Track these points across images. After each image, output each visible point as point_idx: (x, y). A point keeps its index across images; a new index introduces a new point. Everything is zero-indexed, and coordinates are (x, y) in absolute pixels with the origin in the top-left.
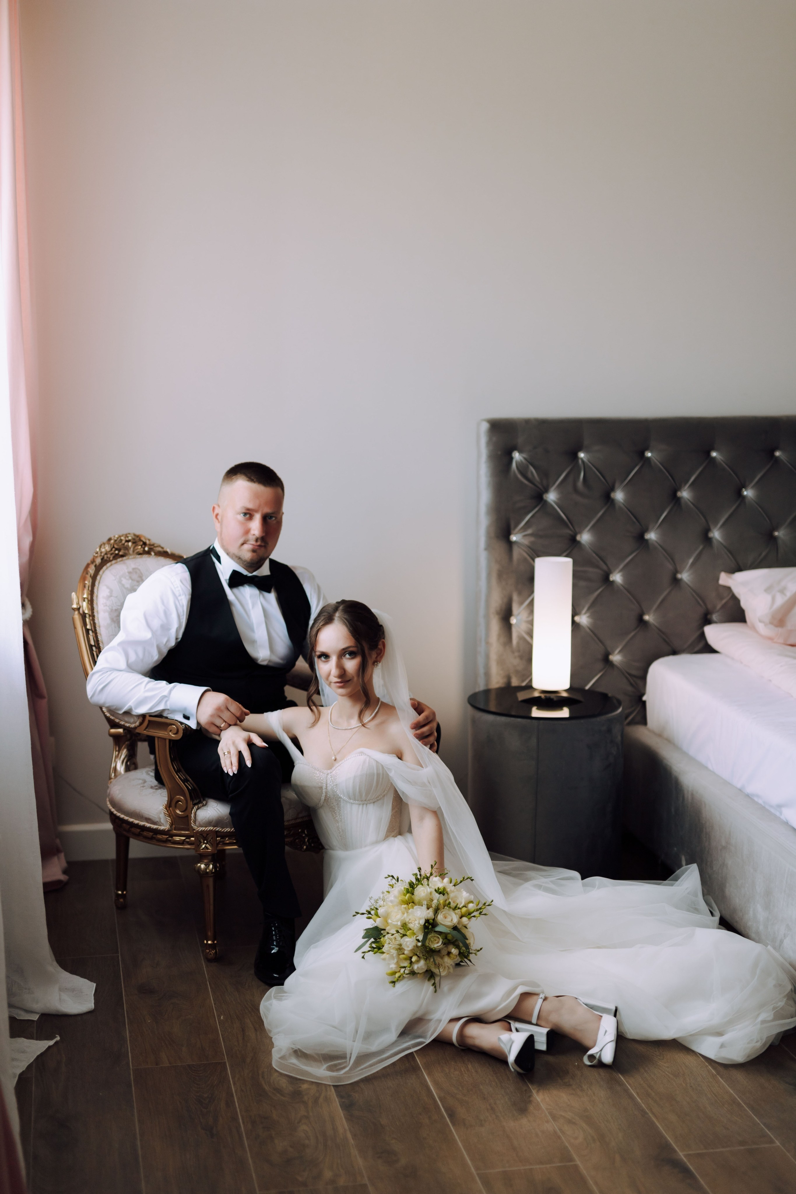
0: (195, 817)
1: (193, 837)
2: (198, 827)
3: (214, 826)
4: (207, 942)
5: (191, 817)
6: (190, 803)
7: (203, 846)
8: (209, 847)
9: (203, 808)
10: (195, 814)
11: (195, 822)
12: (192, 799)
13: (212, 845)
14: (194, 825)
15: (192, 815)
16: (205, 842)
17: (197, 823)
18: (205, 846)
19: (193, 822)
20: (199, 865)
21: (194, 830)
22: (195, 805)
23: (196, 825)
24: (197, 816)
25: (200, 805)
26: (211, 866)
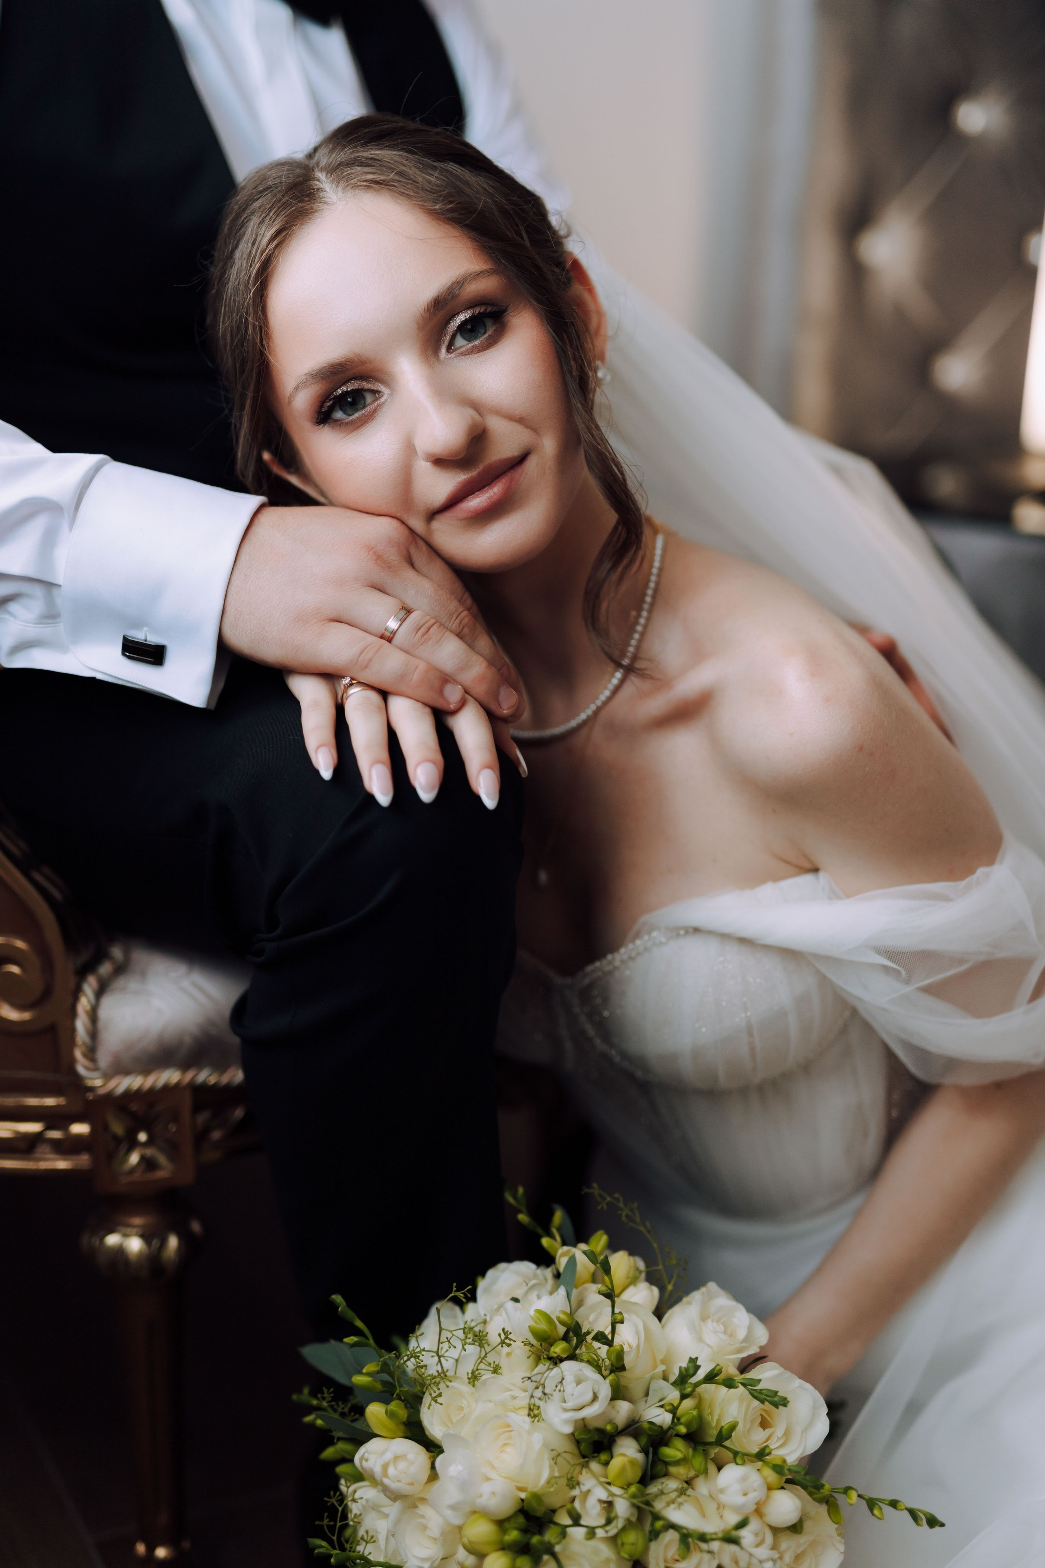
0: (94, 1034)
1: (79, 1119)
2: (107, 1076)
3: (185, 1066)
4: (151, 1549)
5: (73, 1030)
6: (65, 965)
7: (134, 1158)
8: (162, 1159)
9: (120, 982)
10: (93, 1016)
11: (91, 1053)
12: (71, 943)
13: (173, 1149)
14: (87, 1068)
15: (81, 1025)
16: (142, 1137)
17: (104, 1058)
18: (143, 1158)
19: (85, 1055)
20: (112, 1240)
21: (92, 1089)
22: (83, 972)
23: (96, 1069)
24: (101, 1024)
25: (105, 969)
26: (173, 1242)
